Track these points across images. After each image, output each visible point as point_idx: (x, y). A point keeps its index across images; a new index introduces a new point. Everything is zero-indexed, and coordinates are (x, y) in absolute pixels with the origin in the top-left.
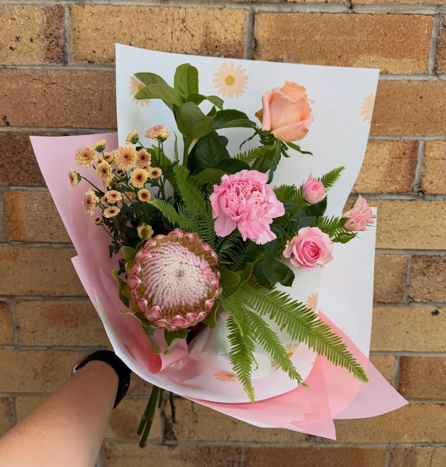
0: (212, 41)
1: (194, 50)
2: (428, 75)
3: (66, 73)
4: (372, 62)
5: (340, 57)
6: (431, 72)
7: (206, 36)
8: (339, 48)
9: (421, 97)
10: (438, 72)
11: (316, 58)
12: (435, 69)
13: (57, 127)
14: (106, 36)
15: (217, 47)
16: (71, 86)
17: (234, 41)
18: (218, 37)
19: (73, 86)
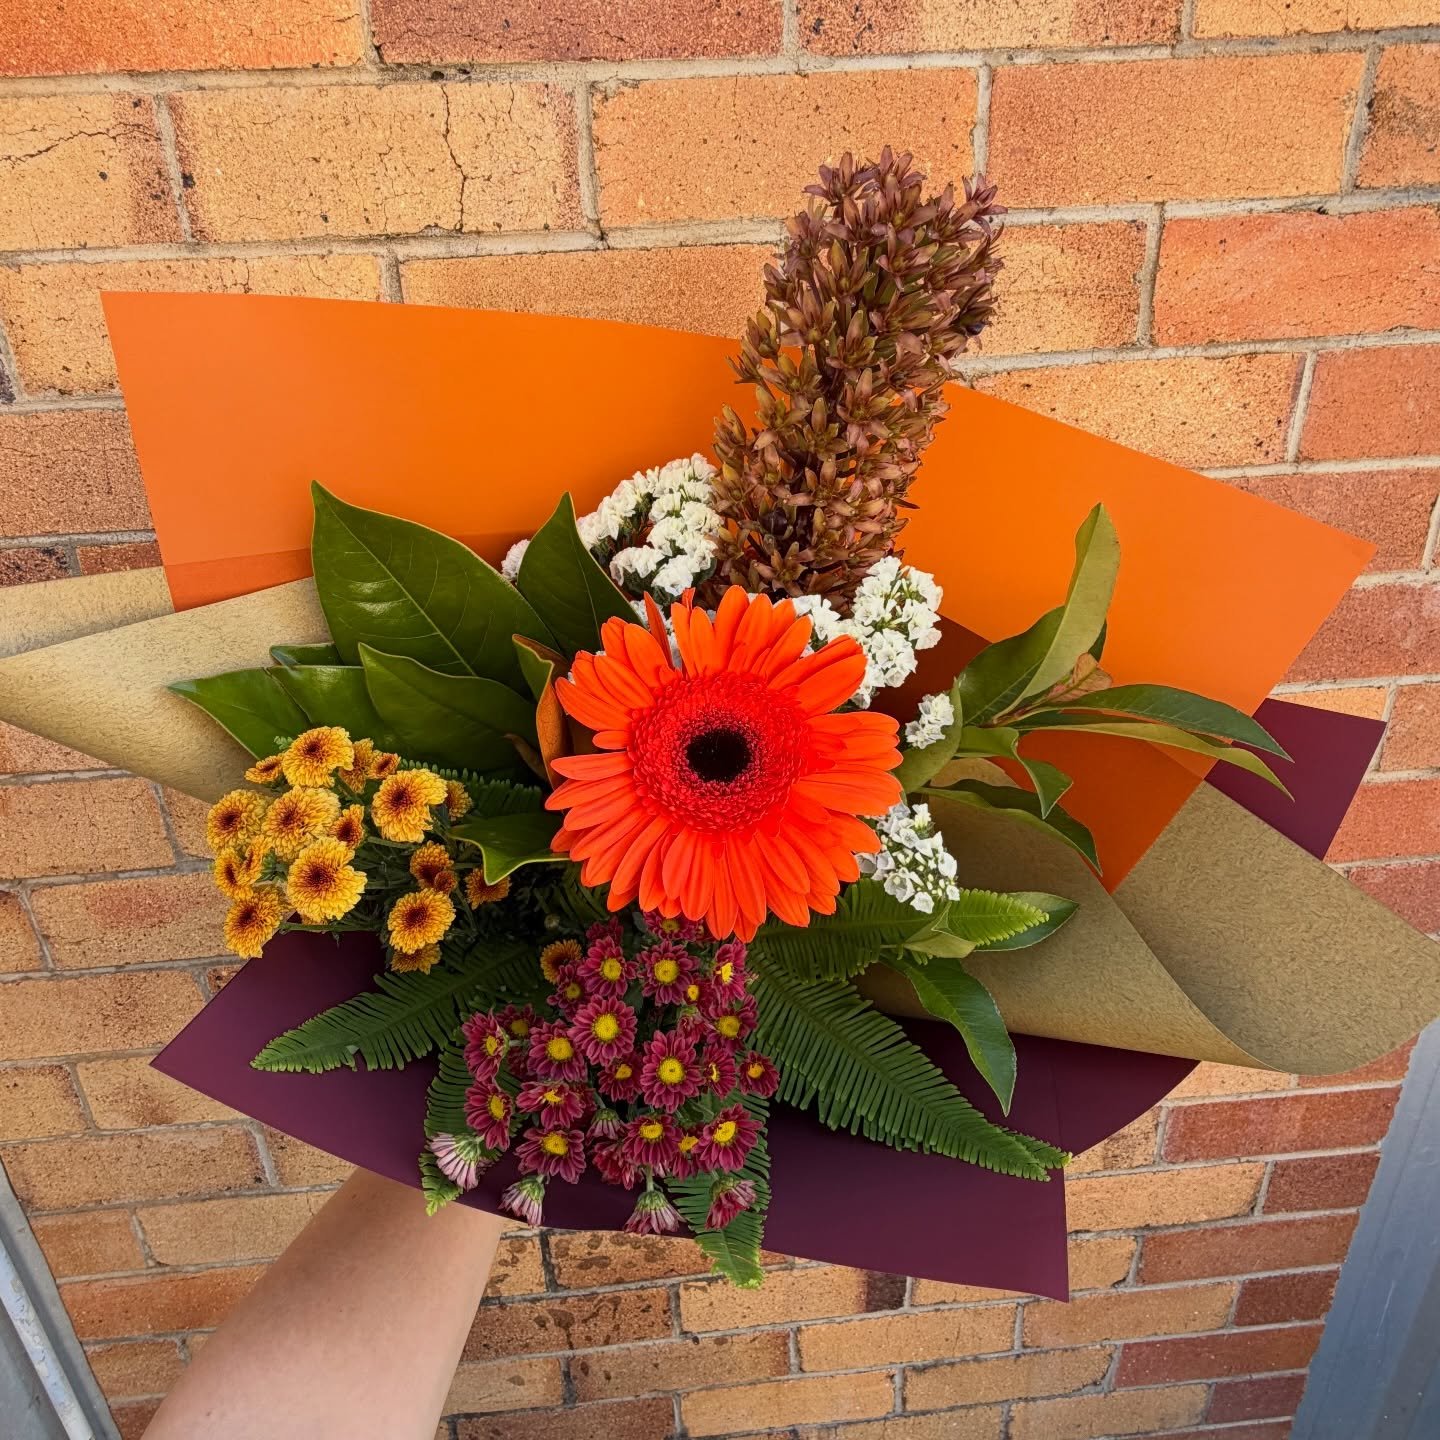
13: (26, 537)
16: (35, 448)
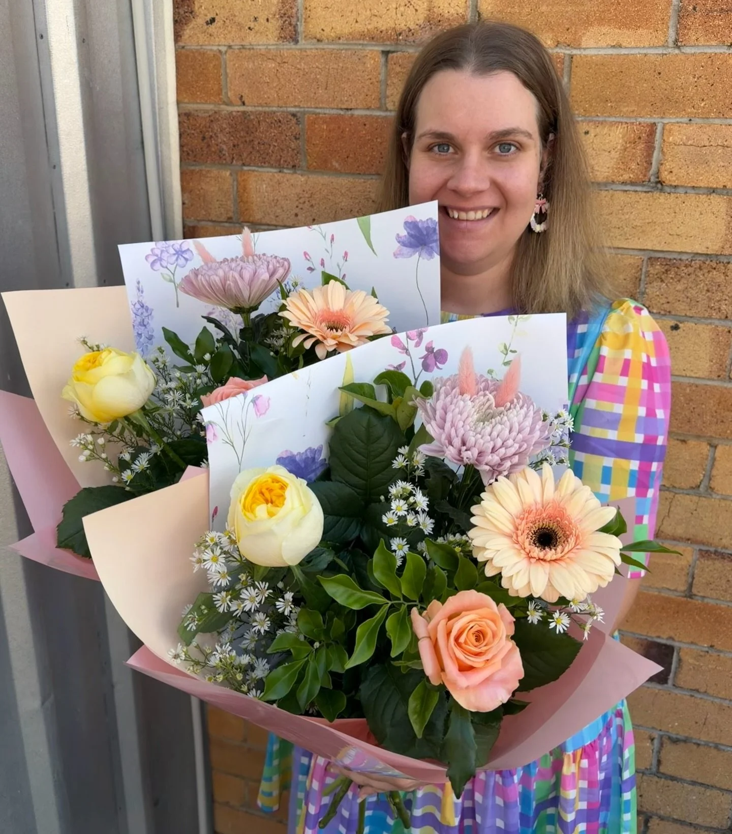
0: (436, 15)
1: (417, 25)
2: (668, 47)
3: (297, 52)
4: (604, 34)
5: (568, 30)
6: (671, 44)
7: (429, 11)
8: (567, 19)
9: (660, 73)
10: (679, 44)
11: (542, 31)
12: (676, 41)
14: (334, 14)
15: (440, 21)
17: (457, 14)
18: (441, 11)
19: (303, 65)
